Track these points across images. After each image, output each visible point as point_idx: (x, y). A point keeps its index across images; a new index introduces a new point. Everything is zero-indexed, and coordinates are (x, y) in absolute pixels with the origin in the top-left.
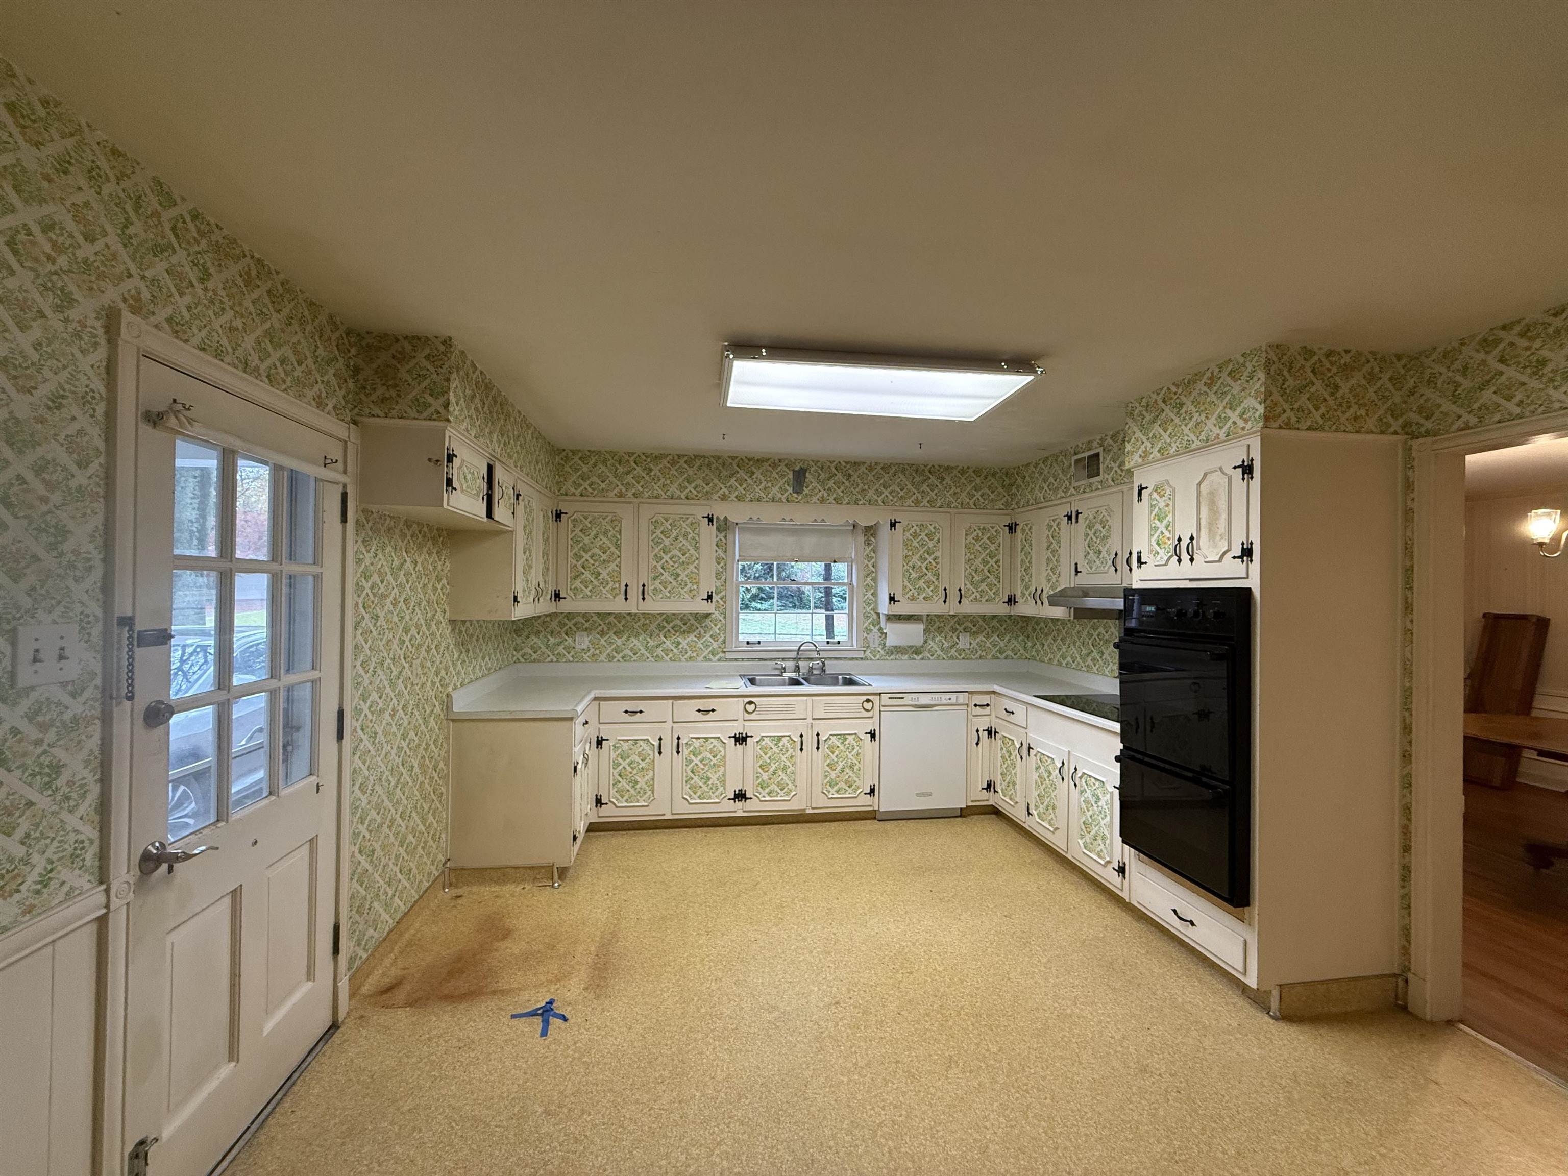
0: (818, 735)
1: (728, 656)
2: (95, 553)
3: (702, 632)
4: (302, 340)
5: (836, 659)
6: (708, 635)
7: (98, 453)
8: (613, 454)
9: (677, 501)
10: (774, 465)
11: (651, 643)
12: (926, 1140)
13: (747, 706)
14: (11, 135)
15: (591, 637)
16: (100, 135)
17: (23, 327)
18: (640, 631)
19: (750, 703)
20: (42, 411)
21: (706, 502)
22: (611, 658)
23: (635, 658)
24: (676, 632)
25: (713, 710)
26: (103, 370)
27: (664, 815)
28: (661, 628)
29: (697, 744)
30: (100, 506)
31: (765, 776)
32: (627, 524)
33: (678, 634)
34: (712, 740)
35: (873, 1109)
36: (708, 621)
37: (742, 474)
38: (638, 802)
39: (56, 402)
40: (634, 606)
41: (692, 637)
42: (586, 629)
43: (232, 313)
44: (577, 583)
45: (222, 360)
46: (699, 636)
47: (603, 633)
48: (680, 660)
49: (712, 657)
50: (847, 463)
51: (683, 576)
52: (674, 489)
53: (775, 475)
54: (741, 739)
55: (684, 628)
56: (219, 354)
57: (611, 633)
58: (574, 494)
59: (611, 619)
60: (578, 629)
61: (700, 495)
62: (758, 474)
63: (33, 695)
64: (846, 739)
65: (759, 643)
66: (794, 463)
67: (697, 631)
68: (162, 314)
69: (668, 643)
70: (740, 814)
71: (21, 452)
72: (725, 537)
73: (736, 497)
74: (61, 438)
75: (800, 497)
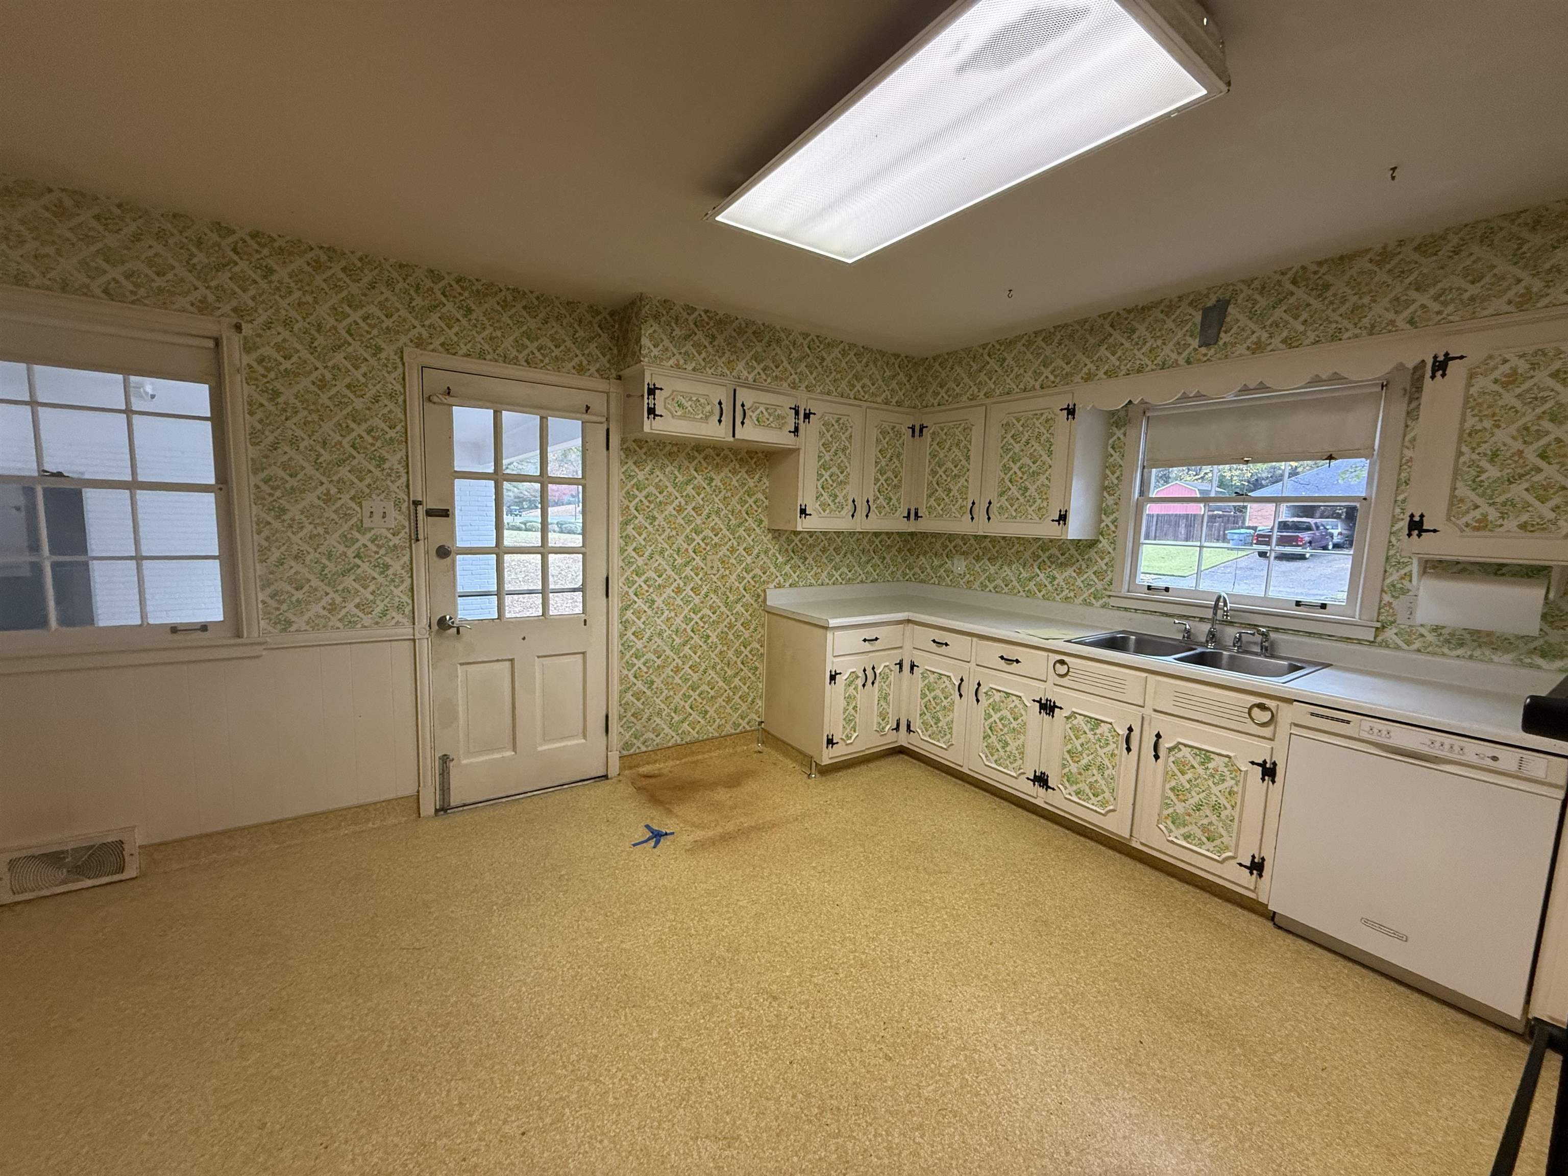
0: (1158, 736)
1: (1113, 602)
2: (401, 469)
3: (1084, 566)
4: (560, 331)
5: (1310, 634)
6: (1090, 572)
7: (401, 421)
8: (968, 350)
9: (1031, 394)
10: (1170, 308)
11: (1024, 574)
12: (586, 1131)
13: (1058, 665)
14: (345, 282)
15: (967, 561)
16: (392, 261)
17: (357, 368)
18: (1013, 558)
19: (1062, 662)
20: (369, 404)
21: (1067, 388)
22: (983, 587)
23: (1006, 590)
24: (1052, 563)
25: (1017, 661)
26: (401, 380)
27: (961, 766)
28: (1036, 557)
29: (997, 697)
30: (403, 446)
31: (1074, 768)
32: (976, 433)
33: (1053, 567)
34: (1014, 698)
35: (619, 1069)
36: (1092, 553)
37: (1117, 337)
38: (939, 741)
39: (376, 399)
40: (981, 527)
41: (1070, 572)
42: (963, 553)
43: (492, 328)
44: (932, 501)
45: (485, 359)
46: (1080, 572)
47: (978, 559)
48: (1054, 600)
49: (1094, 601)
50: (1320, 264)
51: (1032, 490)
52: (1028, 378)
53: (1170, 324)
54: (1048, 708)
55: (1062, 559)
56: (482, 355)
57: (986, 560)
58: (933, 405)
59: (987, 543)
60: (957, 551)
61: (1058, 380)
62: (1142, 330)
63: (373, 532)
64: (1210, 760)
65: (1167, 589)
66: (1207, 296)
67: (1078, 564)
68: (437, 343)
69: (1042, 576)
70: (1039, 802)
71: (359, 424)
72: (1125, 435)
73: (1105, 373)
74: (379, 416)
75: (1212, 351)
